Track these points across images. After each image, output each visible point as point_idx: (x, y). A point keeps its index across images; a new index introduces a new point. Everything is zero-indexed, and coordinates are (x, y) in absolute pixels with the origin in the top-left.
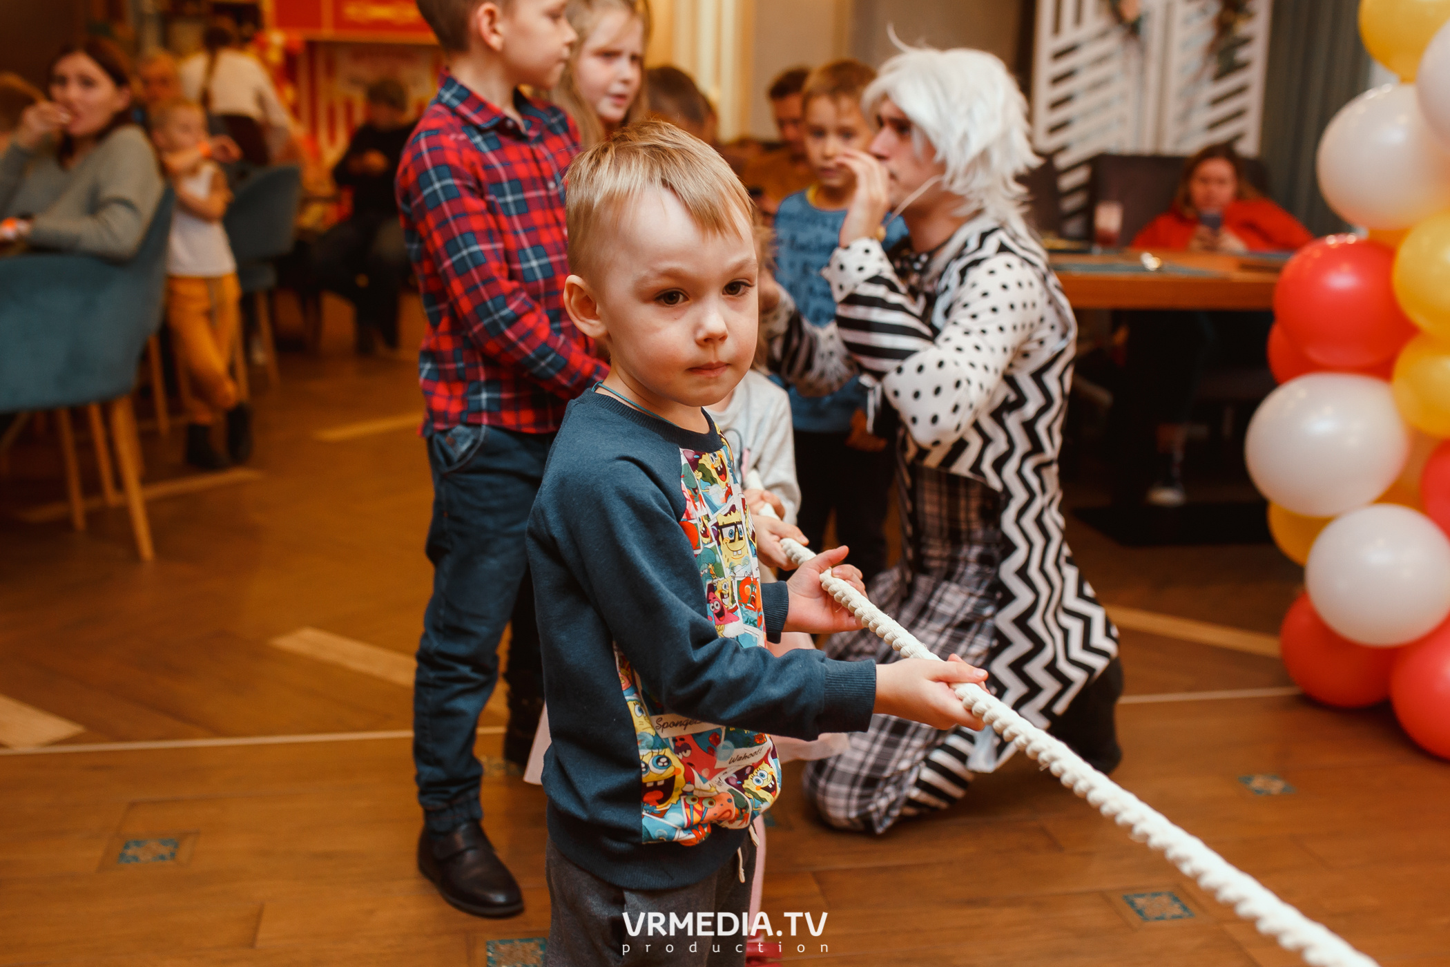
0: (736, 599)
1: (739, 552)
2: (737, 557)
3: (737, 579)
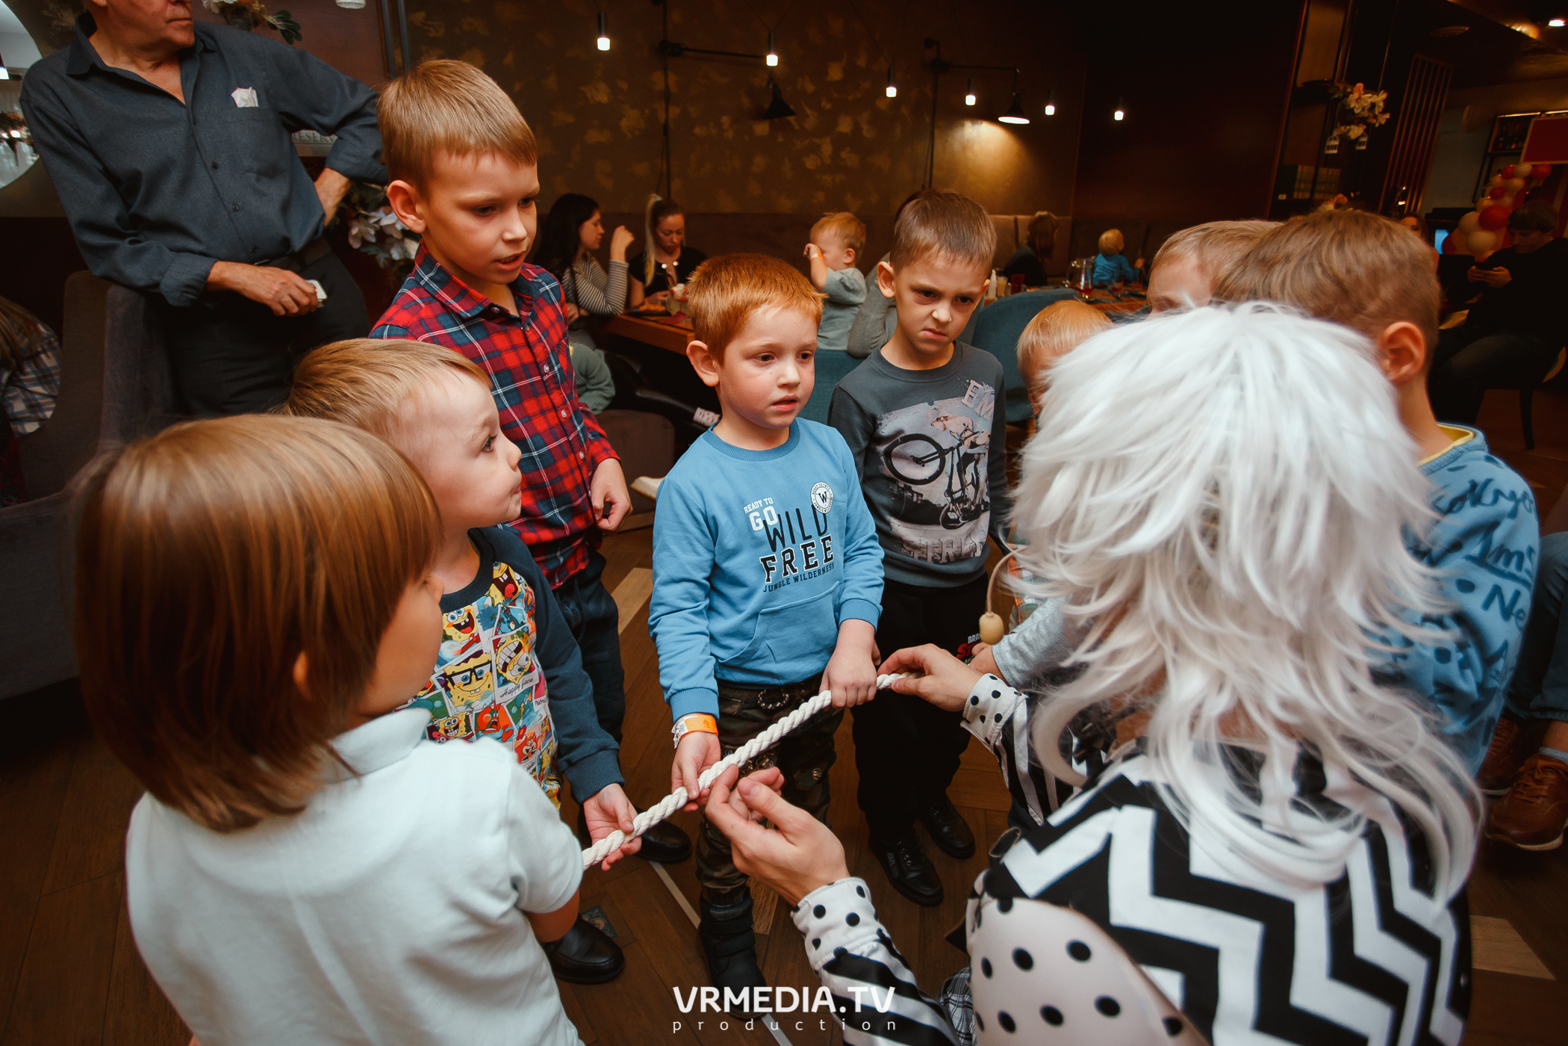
0: (473, 728)
1: (478, 690)
2: (476, 694)
3: (474, 713)
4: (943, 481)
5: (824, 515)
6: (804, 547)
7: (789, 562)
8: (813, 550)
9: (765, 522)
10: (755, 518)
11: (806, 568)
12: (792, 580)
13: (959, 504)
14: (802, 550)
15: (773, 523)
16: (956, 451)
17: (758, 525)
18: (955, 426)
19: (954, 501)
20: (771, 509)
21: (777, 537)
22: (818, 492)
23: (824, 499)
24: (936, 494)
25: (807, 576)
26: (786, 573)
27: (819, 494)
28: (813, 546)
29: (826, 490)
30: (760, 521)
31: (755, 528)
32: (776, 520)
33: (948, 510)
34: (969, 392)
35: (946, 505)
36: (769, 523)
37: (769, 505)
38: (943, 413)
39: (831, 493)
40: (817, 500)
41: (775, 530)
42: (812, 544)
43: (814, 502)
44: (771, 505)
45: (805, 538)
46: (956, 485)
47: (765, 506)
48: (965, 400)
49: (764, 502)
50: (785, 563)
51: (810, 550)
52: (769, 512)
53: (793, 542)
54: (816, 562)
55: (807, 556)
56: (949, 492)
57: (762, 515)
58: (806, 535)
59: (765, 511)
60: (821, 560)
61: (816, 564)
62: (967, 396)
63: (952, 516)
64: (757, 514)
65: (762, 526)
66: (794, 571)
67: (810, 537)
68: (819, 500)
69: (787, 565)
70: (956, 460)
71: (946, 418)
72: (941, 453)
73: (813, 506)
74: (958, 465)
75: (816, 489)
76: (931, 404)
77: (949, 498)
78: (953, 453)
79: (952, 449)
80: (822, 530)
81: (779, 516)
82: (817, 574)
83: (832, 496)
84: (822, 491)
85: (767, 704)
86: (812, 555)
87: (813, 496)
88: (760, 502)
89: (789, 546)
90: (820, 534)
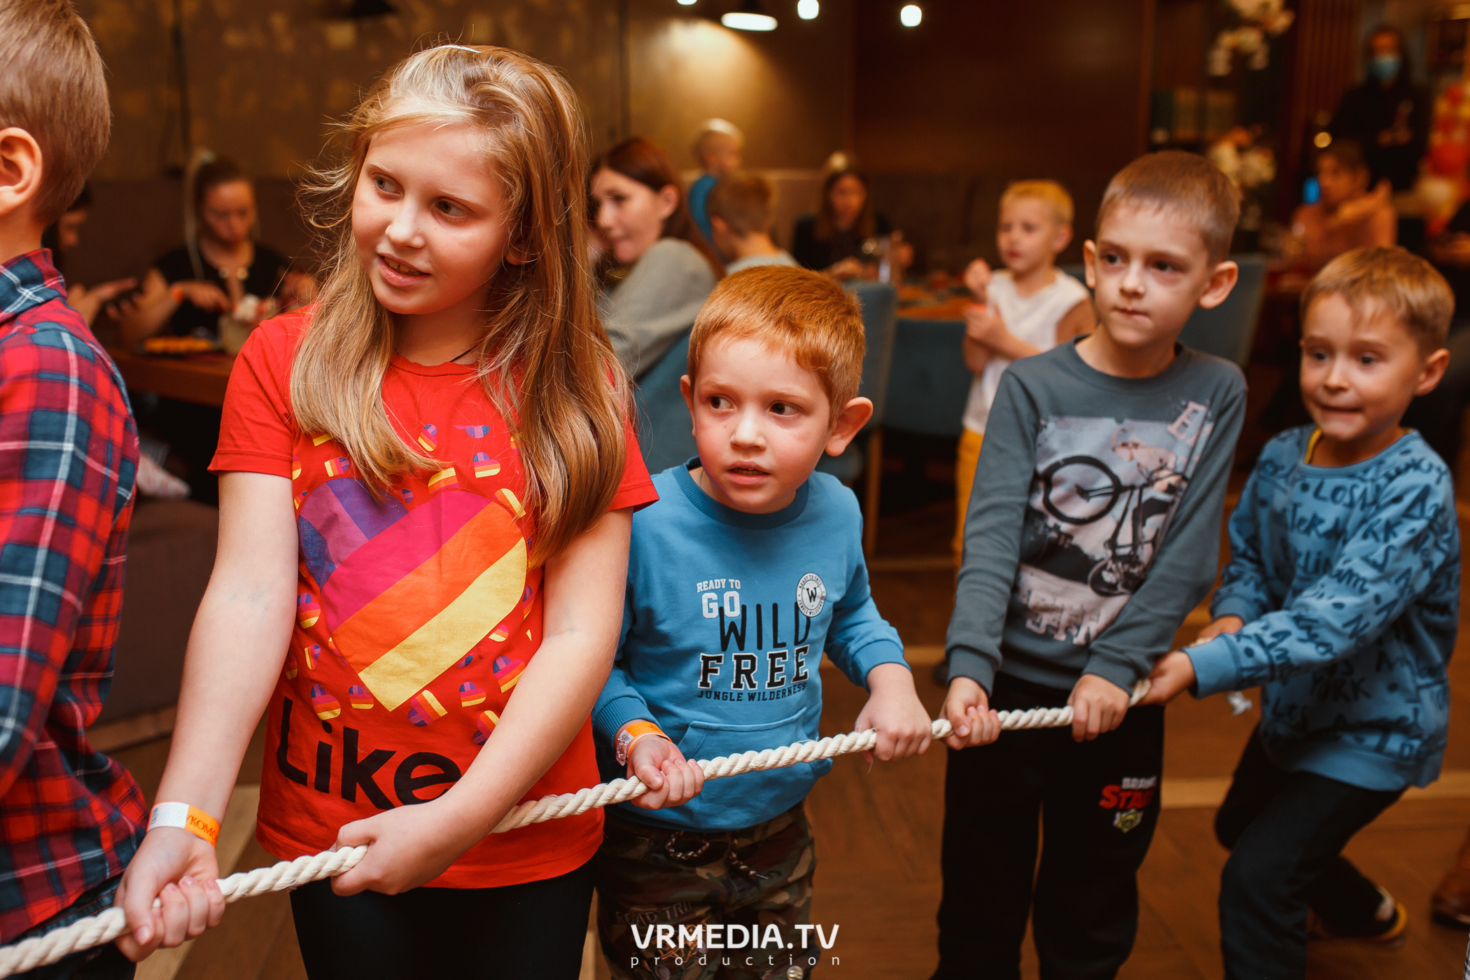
4: (1106, 527)
5: (808, 618)
6: (773, 657)
7: (748, 673)
8: (783, 663)
9: (721, 610)
10: (710, 600)
11: (770, 685)
12: (745, 697)
13: (1123, 565)
14: (769, 660)
15: (733, 614)
16: (1136, 493)
17: (710, 611)
18: (1146, 457)
19: (1115, 558)
20: (736, 595)
21: (732, 634)
22: (806, 587)
23: (812, 597)
24: (1092, 542)
25: (767, 696)
26: (738, 685)
27: (808, 589)
28: (785, 658)
29: (816, 585)
30: (715, 606)
31: (706, 614)
32: (737, 613)
33: (1104, 567)
34: (1183, 418)
35: (1102, 560)
36: (727, 612)
37: (735, 589)
38: (1133, 438)
39: (824, 590)
40: (802, 596)
41: (733, 625)
42: (783, 655)
43: (799, 598)
44: (737, 590)
45: (776, 645)
46: (1125, 537)
47: (728, 588)
48: (1173, 428)
49: (728, 584)
50: (739, 671)
51: (779, 662)
52: (732, 599)
53: (760, 647)
54: (783, 679)
55: (774, 670)
56: (1112, 543)
57: (720, 600)
58: (779, 641)
59: (727, 595)
60: (789, 678)
61: (781, 683)
62: (1178, 423)
63: (1108, 577)
64: (714, 596)
65: (716, 614)
66: (752, 685)
67: (783, 645)
68: (806, 596)
69: (743, 676)
70: (1134, 504)
71: (1136, 445)
72: (1118, 489)
73: (796, 604)
74: (1135, 511)
75: (805, 582)
76: (1119, 421)
77: (1110, 553)
78: (1131, 494)
79: (1132, 488)
80: (801, 637)
81: (744, 608)
82: (781, 695)
83: (824, 595)
84: (811, 585)
85: (677, 851)
86: (780, 669)
87: (799, 590)
88: (723, 581)
89: (750, 649)
90: (797, 643)
